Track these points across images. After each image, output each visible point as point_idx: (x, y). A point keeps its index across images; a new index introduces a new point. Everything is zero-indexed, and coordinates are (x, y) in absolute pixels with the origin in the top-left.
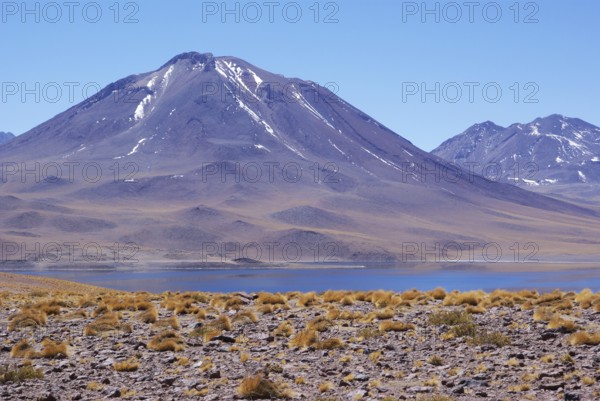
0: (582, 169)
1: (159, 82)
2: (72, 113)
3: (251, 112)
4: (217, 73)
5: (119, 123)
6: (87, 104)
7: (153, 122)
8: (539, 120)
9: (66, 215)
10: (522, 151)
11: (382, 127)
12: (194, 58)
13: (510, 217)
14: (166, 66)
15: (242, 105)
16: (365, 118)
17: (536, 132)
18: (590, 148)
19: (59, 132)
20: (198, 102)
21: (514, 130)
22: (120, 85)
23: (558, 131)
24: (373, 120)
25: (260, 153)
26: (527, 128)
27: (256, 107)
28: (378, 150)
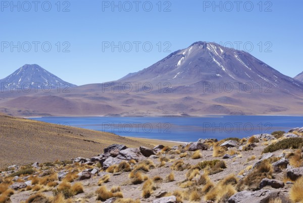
1: (187, 52)
2: (158, 63)
3: (218, 63)
4: (208, 50)
5: (172, 67)
6: (163, 60)
7: (184, 67)
11: (269, 67)
12: (200, 43)
14: (190, 46)
15: (214, 60)
16: (261, 63)
19: (152, 70)
20: (199, 59)
22: (176, 53)
24: (265, 64)
25: (218, 77)
27: (220, 61)
28: (264, 76)
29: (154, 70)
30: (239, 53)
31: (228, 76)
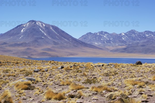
0: (105, 41)
1: (26, 25)
2: (11, 31)
3: (42, 31)
4: (37, 24)
5: (19, 33)
6: (13, 29)
7: (25, 33)
8: (99, 32)
9: (4, 49)
10: (95, 37)
11: (67, 34)
12: (33, 21)
13: (85, 50)
14: (28, 22)
15: (40, 30)
16: (63, 32)
17: (98, 34)
18: (108, 37)
19: (8, 34)
20: (33, 29)
21: (94, 34)
22: (20, 26)
23: (102, 34)
24: (65, 32)
25: (43, 38)
26: (97, 33)
27: (43, 30)
28: (65, 38)
29: (9, 34)
30: (53, 26)
31: (48, 38)
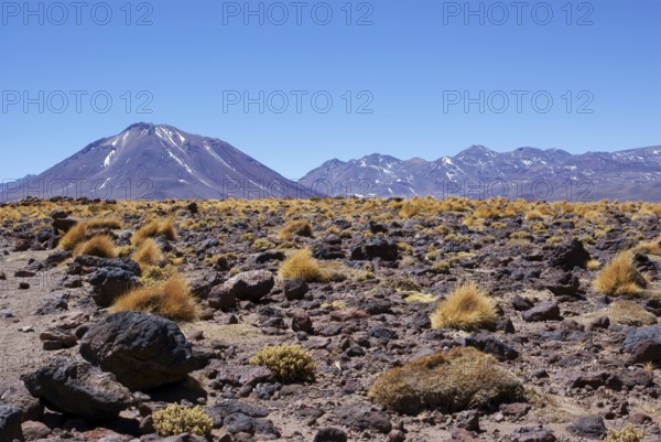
0: (390, 186)
1: (120, 142)
2: (66, 163)
3: (177, 159)
4: (157, 136)
5: (95, 167)
6: (75, 157)
7: (117, 167)
8: (366, 157)
10: (356, 176)
11: (262, 166)
12: (142, 126)
14: (125, 131)
15: (171, 155)
16: (251, 160)
17: (364, 165)
18: (397, 173)
19: (56, 175)
20: (144, 154)
21: (351, 164)
22: (97, 144)
23: (377, 164)
24: (256, 161)
25: (182, 184)
26: (359, 162)
27: (181, 156)
29: (59, 173)
30: (212, 142)
31: (199, 182)
